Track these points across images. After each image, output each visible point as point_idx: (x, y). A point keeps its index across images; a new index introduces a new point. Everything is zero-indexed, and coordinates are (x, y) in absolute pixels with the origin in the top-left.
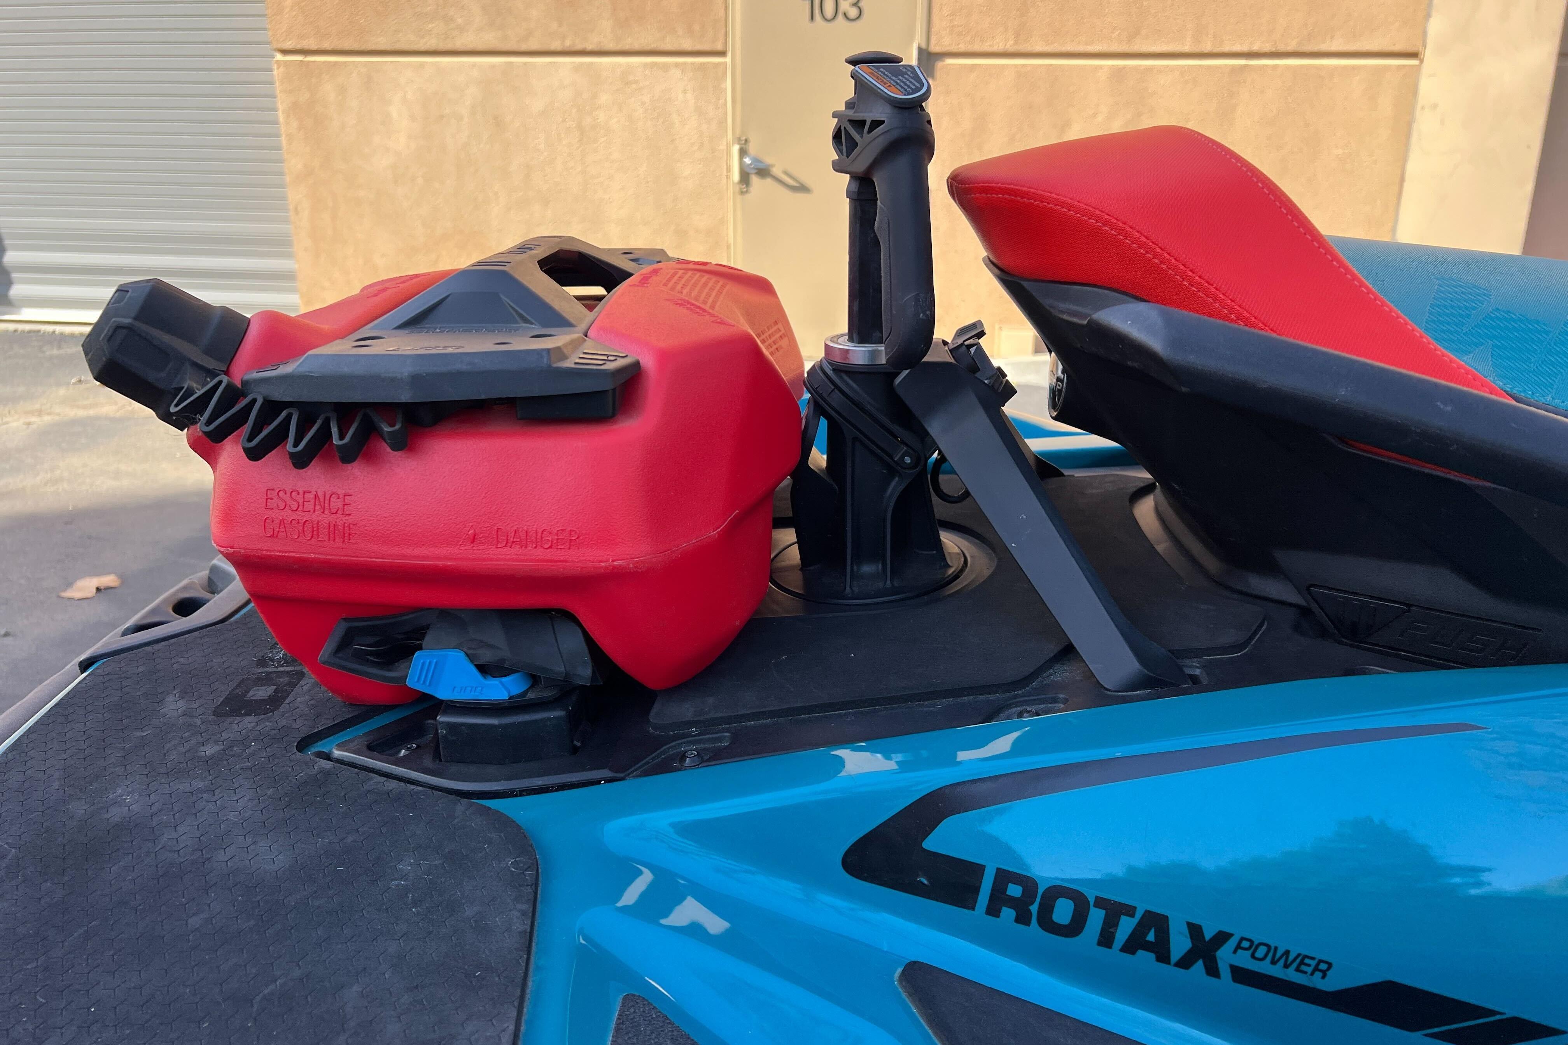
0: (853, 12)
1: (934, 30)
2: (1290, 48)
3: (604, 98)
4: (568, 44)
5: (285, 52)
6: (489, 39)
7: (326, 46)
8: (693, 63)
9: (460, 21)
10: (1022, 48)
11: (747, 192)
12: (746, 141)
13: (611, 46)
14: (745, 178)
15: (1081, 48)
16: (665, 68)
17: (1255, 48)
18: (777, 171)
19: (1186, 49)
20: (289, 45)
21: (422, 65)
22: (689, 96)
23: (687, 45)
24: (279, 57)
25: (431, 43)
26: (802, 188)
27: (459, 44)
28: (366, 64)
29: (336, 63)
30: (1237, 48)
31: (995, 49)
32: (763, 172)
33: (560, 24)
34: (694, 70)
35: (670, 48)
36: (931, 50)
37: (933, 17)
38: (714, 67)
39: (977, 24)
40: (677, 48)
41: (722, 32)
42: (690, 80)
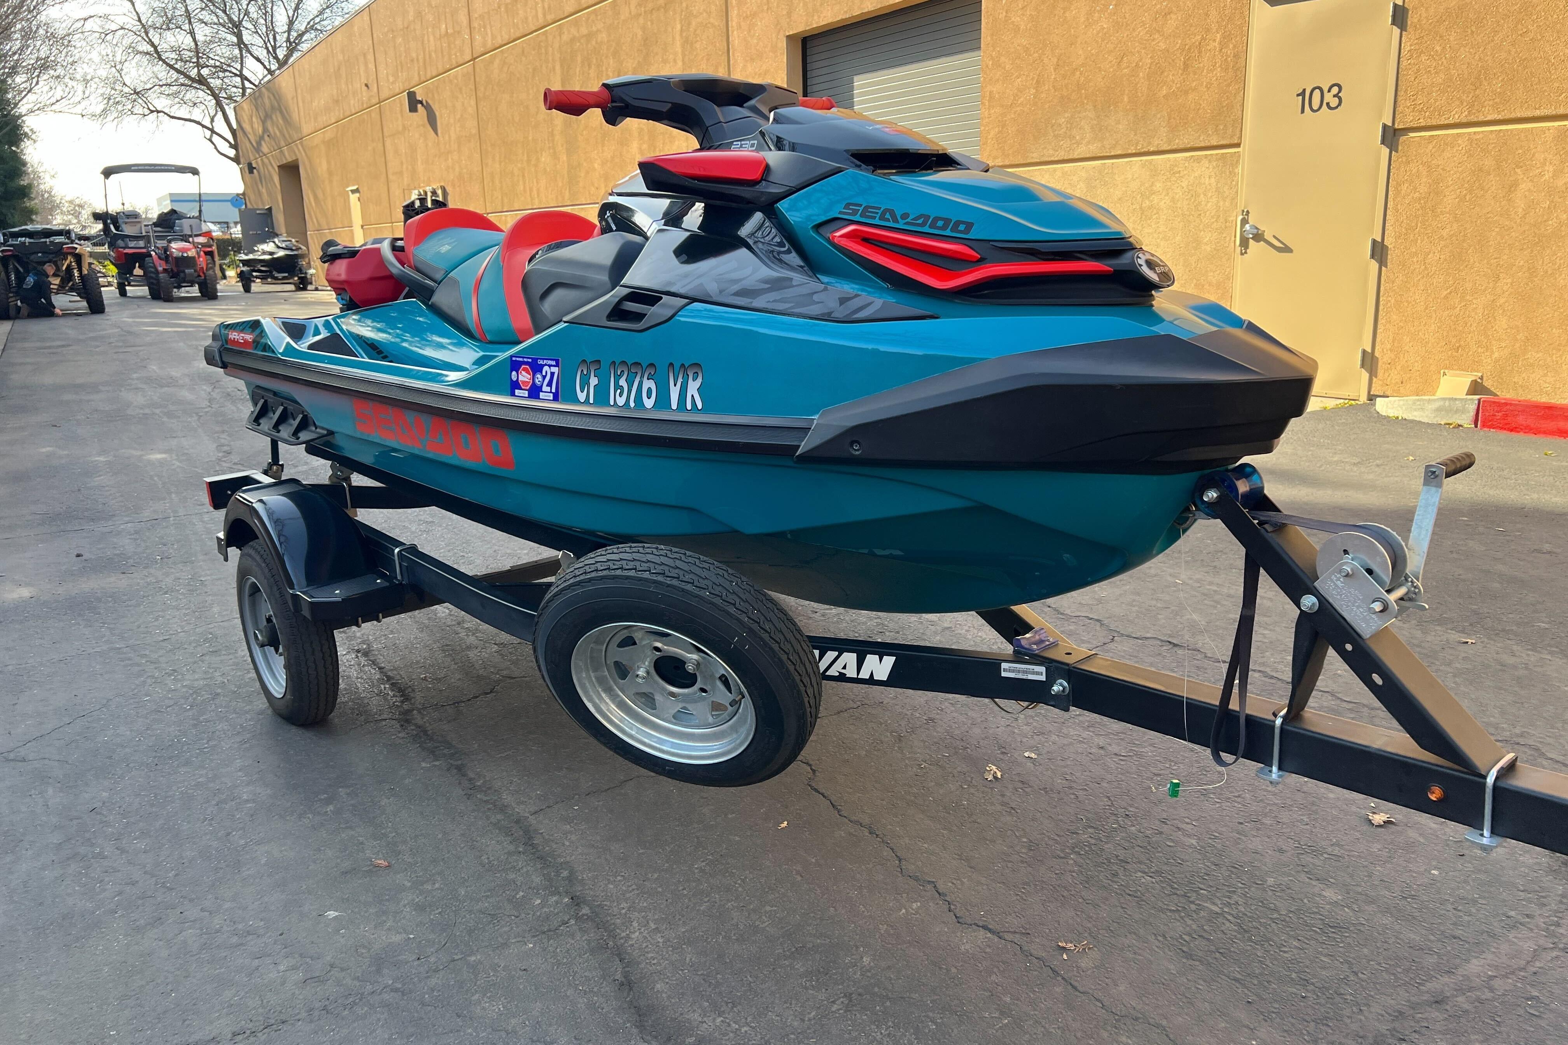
0: (1334, 102)
1: (1399, 109)
3: (1158, 186)
4: (1140, 148)
6: (1093, 149)
8: (1217, 154)
9: (1078, 138)
10: (1472, 118)
11: (1246, 253)
12: (1248, 212)
13: (1165, 147)
14: (1244, 243)
15: (1529, 114)
16: (1198, 160)
18: (1268, 236)
21: (1055, 170)
22: (1213, 180)
23: (1214, 142)
25: (1061, 155)
26: (1286, 249)
31: (1451, 121)
32: (1258, 237)
33: (1135, 135)
34: (1217, 160)
35: (1202, 144)
36: (1396, 126)
37: (1399, 99)
38: (1232, 157)
39: (1436, 100)
40: (1208, 144)
41: (1239, 129)
42: (1214, 168)
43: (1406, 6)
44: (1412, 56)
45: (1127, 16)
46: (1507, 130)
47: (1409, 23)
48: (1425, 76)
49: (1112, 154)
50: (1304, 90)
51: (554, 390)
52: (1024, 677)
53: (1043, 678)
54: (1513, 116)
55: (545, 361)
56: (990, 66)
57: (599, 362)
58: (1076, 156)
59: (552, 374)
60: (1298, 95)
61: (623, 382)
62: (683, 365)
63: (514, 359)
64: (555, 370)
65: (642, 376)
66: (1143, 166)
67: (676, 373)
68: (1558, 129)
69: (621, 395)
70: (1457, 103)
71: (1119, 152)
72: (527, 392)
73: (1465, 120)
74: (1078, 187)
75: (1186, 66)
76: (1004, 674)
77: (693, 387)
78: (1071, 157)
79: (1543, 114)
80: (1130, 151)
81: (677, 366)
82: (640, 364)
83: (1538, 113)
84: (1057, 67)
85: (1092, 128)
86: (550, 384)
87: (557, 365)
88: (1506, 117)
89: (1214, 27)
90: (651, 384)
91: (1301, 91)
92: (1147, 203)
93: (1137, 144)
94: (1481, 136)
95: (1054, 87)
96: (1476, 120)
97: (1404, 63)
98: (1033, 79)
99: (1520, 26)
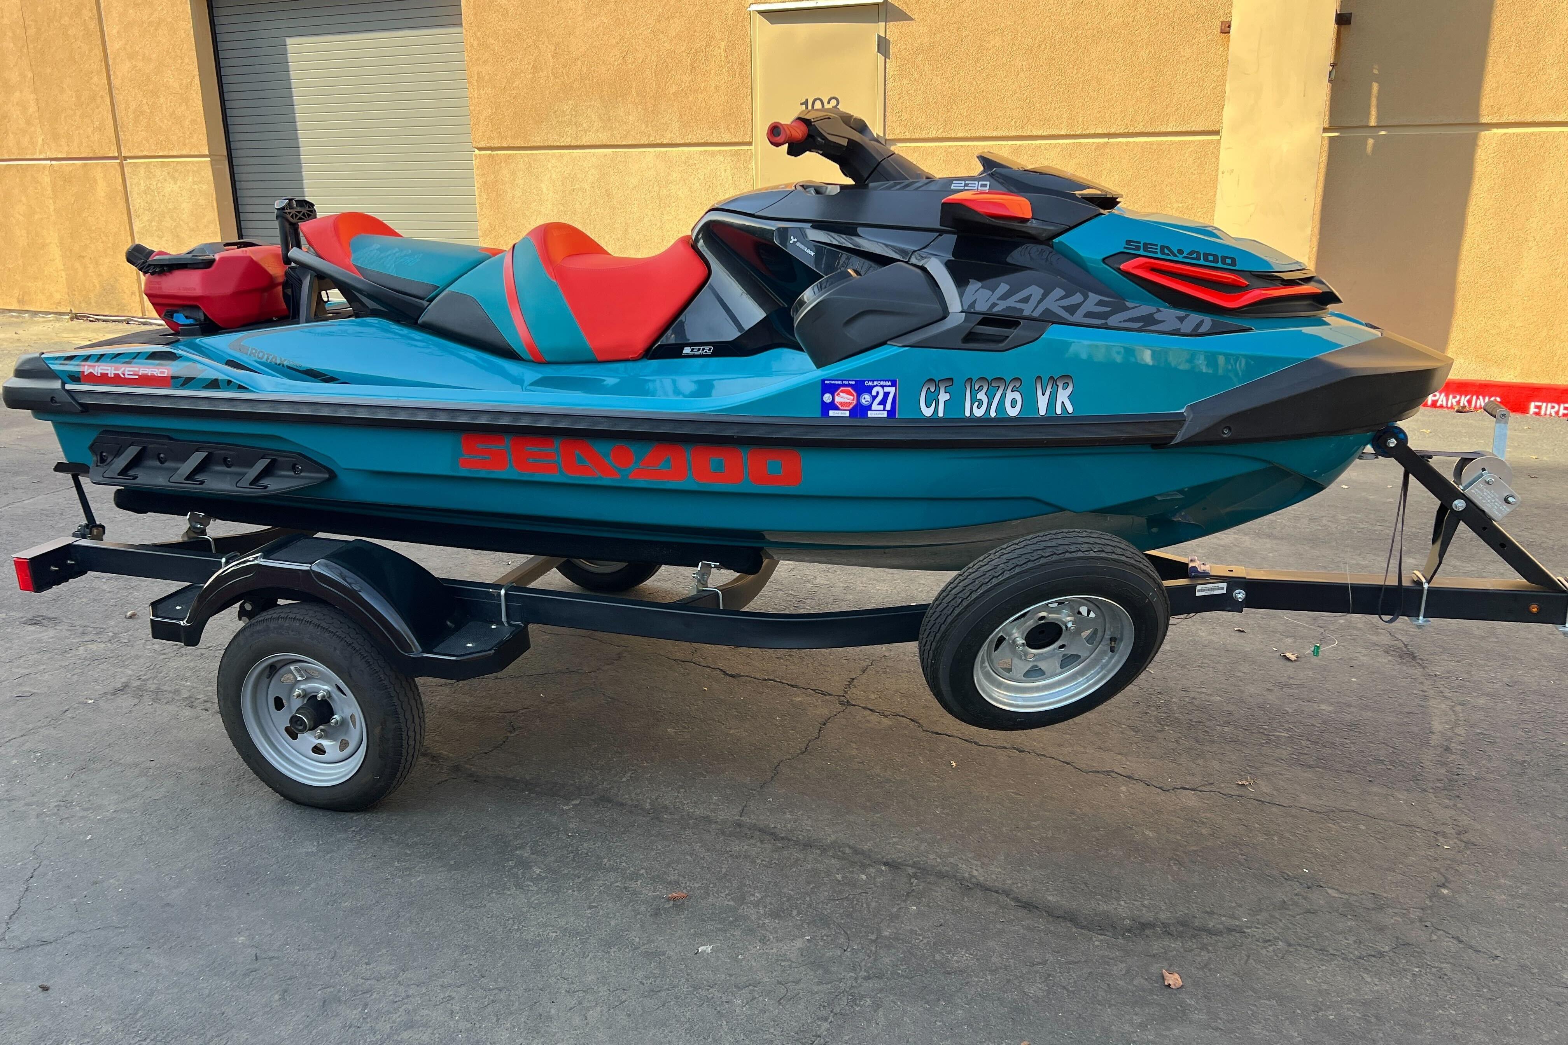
1: (888, 123)
2: (1137, 130)
3: (675, 176)
4: (652, 140)
5: (480, 149)
6: (603, 137)
7: (505, 144)
8: (731, 151)
9: (584, 125)
13: (678, 141)
15: (990, 134)
16: (713, 154)
17: (1113, 130)
19: (1064, 132)
20: (482, 144)
22: (729, 174)
23: (727, 139)
24: (477, 152)
25: (568, 141)
27: (584, 142)
28: (528, 156)
29: (510, 155)
30: (1099, 131)
33: (647, 126)
34: (732, 155)
35: (716, 140)
36: (887, 137)
37: (888, 114)
38: (744, 153)
39: (917, 118)
40: (720, 140)
41: (750, 128)
42: (729, 163)
43: (888, 37)
44: (895, 80)
45: (628, 14)
46: (974, 146)
47: (891, 53)
48: (907, 98)
49: (624, 143)
50: (807, 100)
51: (888, 407)
52: (1212, 593)
53: (1224, 591)
54: (977, 135)
55: (875, 383)
56: (475, 46)
57: (951, 379)
58: (584, 143)
59: (886, 395)
60: (802, 104)
61: (981, 395)
62: (1052, 378)
63: (827, 382)
64: (892, 390)
65: (1005, 389)
66: (658, 156)
67: (1044, 385)
68: (1011, 146)
69: (978, 407)
70: (934, 121)
71: (630, 143)
72: (848, 412)
73: (940, 136)
74: (590, 173)
75: (693, 68)
76: (1198, 594)
77: (1063, 396)
78: (579, 143)
79: (999, 135)
80: (642, 142)
81: (1045, 378)
82: (1003, 379)
83: (995, 134)
84: (555, 55)
85: (600, 116)
86: (883, 402)
87: (894, 384)
88: (972, 135)
89: (718, 36)
90: (1017, 396)
91: (804, 101)
92: (664, 192)
93: (649, 135)
94: (954, 149)
95: (553, 74)
96: (949, 136)
97: (889, 85)
98: (528, 63)
99: (978, 65)
